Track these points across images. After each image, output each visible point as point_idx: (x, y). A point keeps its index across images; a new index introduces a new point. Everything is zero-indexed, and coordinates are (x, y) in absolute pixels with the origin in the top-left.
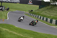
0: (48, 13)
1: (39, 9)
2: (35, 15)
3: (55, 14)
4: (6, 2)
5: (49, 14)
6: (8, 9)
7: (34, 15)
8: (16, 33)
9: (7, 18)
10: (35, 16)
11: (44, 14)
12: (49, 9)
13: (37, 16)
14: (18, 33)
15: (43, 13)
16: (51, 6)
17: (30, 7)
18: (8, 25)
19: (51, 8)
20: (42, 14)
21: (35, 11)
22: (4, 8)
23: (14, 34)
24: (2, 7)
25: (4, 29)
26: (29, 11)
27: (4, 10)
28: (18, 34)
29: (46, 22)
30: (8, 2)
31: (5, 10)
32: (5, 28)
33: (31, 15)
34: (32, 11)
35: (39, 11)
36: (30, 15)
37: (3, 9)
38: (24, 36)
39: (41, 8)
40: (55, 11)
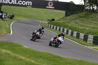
0: (81, 24)
1: (66, 17)
2: (58, 27)
3: (93, 26)
4: (8, 4)
5: (83, 26)
6: (12, 17)
7: (56, 28)
8: (23, 58)
9: (10, 32)
10: (58, 29)
11: (75, 26)
12: (83, 17)
13: (62, 28)
14: (28, 58)
15: (73, 24)
16: (85, 13)
17: (50, 14)
18: (11, 43)
19: (86, 16)
20: (70, 25)
21: (59, 20)
22: (5, 14)
23: (21, 60)
24: (2, 12)
25: (4, 51)
26: (48, 20)
27: (5, 18)
28: (28, 60)
29: (77, 39)
30: (12, 5)
31: (8, 19)
32: (5, 49)
33: (52, 27)
34: (53, 20)
35: (65, 21)
36: (50, 27)
37: (3, 17)
38: (37, 63)
39: (69, 15)
40: (93, 20)
